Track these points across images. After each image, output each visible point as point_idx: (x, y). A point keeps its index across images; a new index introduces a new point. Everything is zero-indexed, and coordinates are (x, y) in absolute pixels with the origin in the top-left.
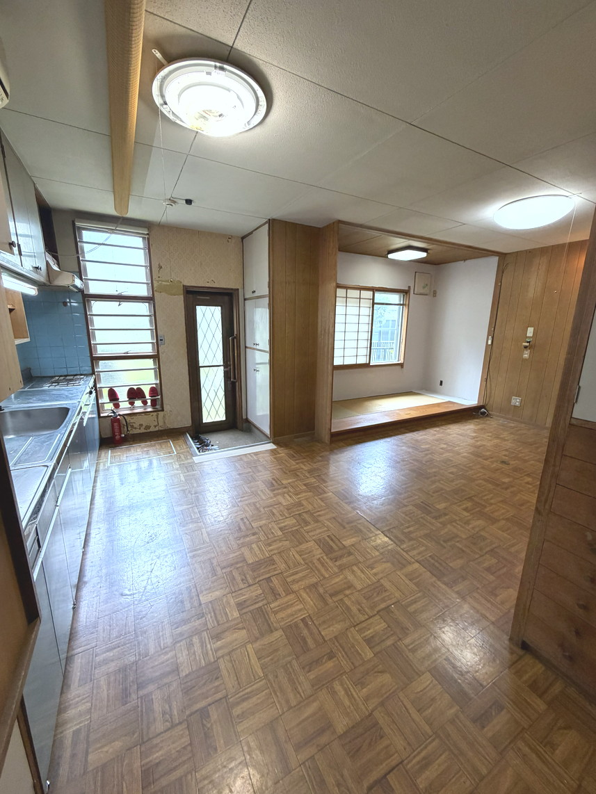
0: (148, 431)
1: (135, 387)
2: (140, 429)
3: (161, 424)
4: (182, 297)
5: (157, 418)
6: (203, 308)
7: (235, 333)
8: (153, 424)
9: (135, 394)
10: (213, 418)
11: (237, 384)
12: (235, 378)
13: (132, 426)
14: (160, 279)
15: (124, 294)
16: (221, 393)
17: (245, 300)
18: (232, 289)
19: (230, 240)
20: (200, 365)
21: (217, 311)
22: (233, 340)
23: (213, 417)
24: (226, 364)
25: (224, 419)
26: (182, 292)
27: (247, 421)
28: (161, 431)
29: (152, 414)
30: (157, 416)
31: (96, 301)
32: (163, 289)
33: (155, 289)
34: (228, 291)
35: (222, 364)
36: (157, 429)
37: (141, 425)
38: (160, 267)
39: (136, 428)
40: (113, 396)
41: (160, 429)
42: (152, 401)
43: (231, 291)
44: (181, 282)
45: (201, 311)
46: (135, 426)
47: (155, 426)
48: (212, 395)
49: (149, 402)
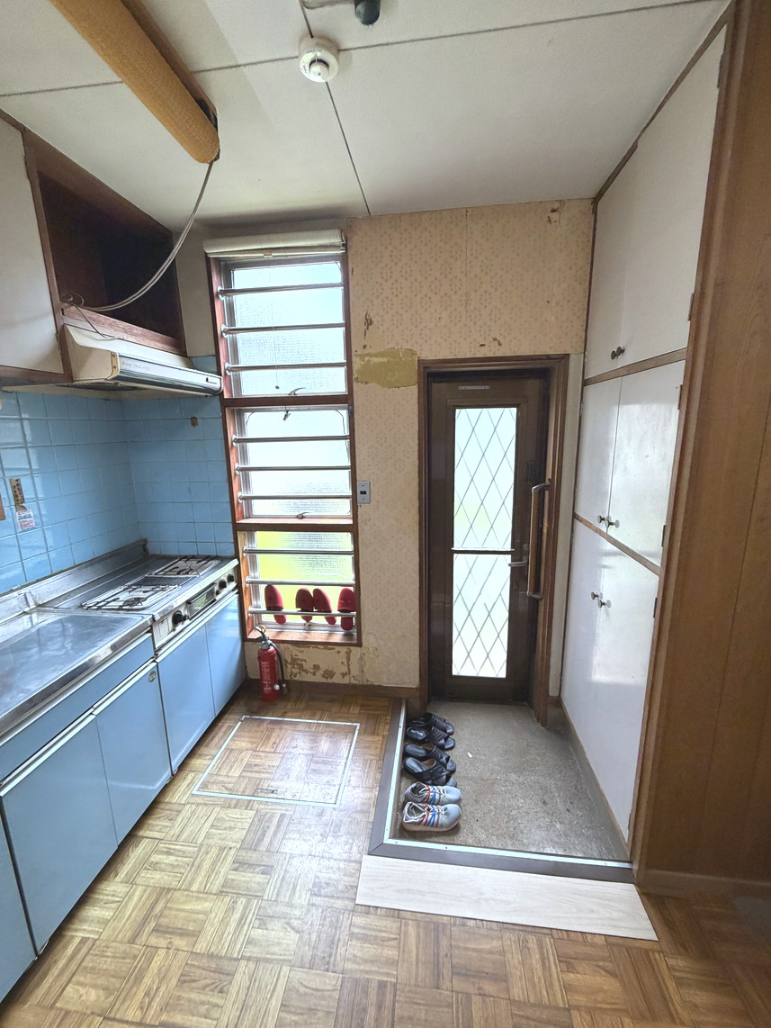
0: (330, 681)
1: (311, 589)
2: (314, 673)
3: (355, 671)
4: (414, 390)
5: (348, 659)
6: (474, 413)
7: (549, 475)
8: (339, 669)
9: (311, 602)
10: (478, 666)
11: (542, 604)
12: (536, 589)
13: (301, 667)
14: (367, 351)
15: (300, 393)
16: (502, 614)
17: (585, 383)
18: (548, 357)
19: (555, 216)
20: (456, 547)
21: (506, 419)
22: (541, 493)
23: (478, 663)
24: (517, 551)
25: (502, 674)
26: (415, 378)
27: (558, 702)
28: (354, 687)
29: (337, 648)
30: (348, 653)
31: (253, 411)
32: (372, 374)
33: (355, 375)
34: (537, 365)
35: (508, 547)
36: (346, 681)
37: (316, 667)
38: (369, 322)
39: (307, 672)
40: (273, 602)
41: (353, 681)
42: (343, 620)
43: (546, 364)
44: (414, 353)
45: (465, 419)
46: (305, 666)
47: (344, 675)
48: (479, 614)
49: (338, 620)
